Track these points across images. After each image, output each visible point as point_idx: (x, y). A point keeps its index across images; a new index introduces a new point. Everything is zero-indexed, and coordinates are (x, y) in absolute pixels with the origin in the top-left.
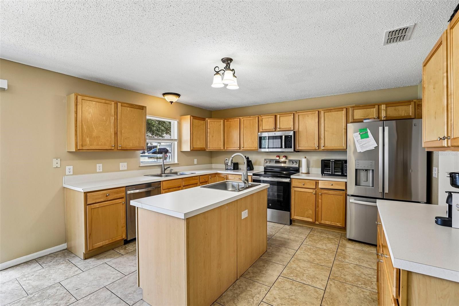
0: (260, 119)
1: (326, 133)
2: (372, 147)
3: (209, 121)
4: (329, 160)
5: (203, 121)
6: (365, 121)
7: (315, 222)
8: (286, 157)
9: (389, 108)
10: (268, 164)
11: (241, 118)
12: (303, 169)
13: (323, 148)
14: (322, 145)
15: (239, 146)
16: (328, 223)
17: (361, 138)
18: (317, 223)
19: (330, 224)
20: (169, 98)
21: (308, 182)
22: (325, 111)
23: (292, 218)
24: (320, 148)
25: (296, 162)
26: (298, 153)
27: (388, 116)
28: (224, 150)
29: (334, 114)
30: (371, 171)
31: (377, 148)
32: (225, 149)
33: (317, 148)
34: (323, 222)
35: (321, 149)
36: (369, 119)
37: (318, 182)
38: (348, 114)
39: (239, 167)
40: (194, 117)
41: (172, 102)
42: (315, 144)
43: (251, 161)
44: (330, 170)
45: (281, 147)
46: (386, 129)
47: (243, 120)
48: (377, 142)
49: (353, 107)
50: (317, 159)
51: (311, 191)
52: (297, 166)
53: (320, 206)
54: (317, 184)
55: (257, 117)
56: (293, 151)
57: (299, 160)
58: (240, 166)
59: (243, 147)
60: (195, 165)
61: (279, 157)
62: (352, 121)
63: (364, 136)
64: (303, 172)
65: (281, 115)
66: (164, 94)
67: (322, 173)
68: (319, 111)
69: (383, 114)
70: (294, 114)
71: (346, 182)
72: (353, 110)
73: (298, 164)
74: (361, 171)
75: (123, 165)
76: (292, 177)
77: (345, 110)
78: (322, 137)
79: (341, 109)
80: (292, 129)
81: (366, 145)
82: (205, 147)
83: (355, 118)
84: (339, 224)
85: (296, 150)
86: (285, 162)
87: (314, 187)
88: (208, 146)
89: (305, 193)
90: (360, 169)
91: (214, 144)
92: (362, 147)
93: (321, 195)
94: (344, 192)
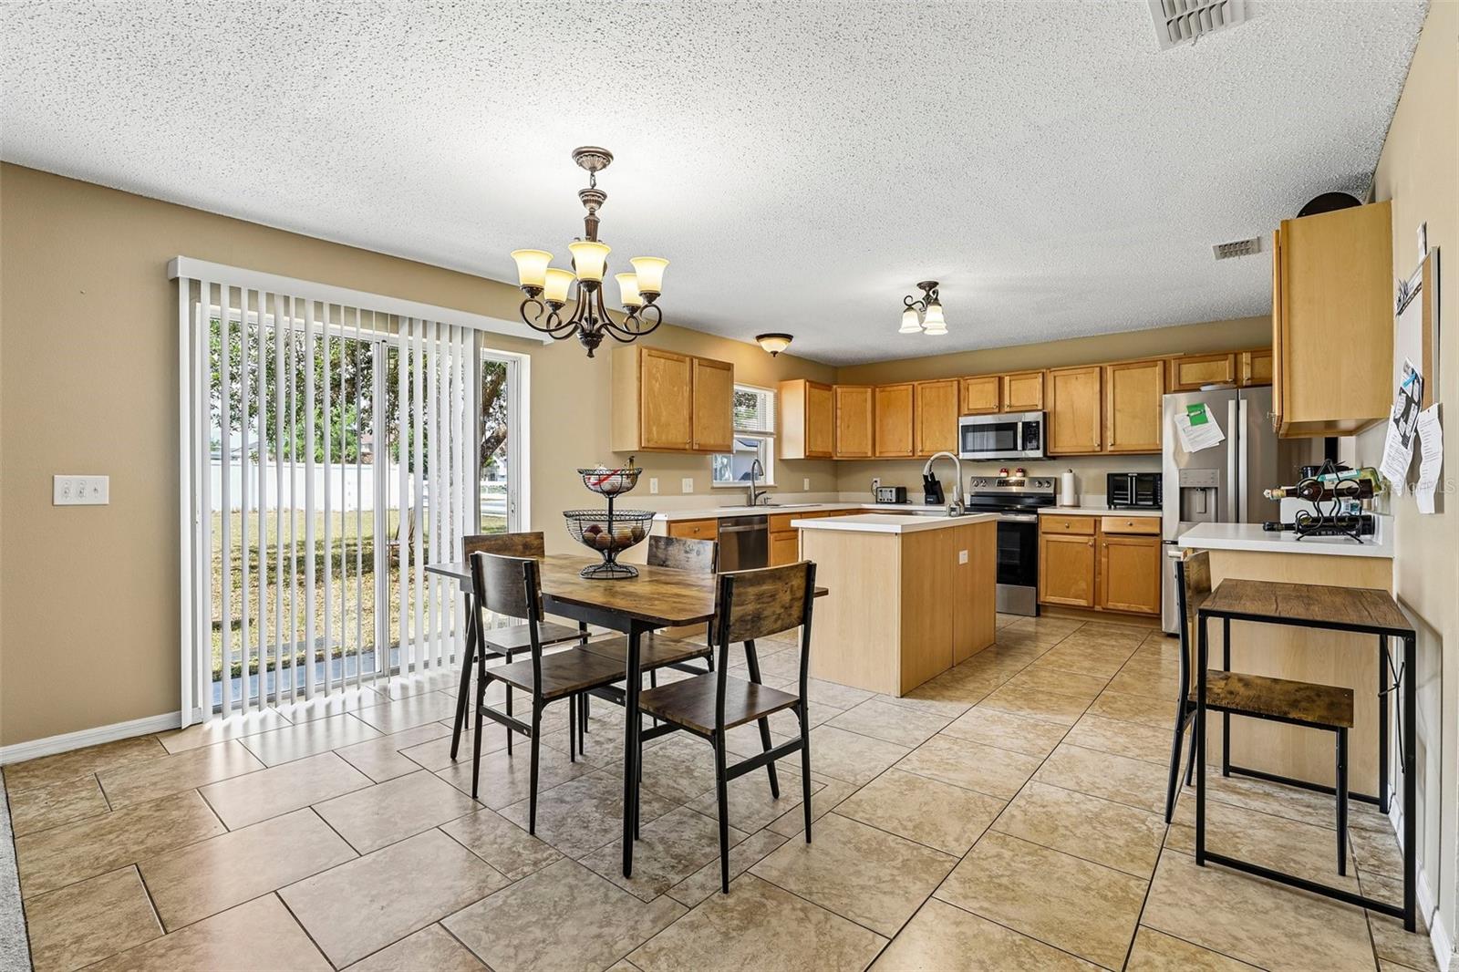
0: (962, 386)
1: (1118, 415)
2: (1214, 442)
3: (839, 390)
4: (1126, 475)
5: (827, 392)
6: (1203, 388)
7: (1093, 607)
8: (1023, 471)
9: (1257, 361)
10: (980, 489)
11: (916, 383)
12: (1066, 497)
13: (1112, 448)
14: (1110, 441)
15: (911, 448)
16: (1122, 606)
17: (1192, 425)
18: (1098, 608)
19: (1126, 609)
20: (770, 345)
21: (1078, 521)
22: (1116, 368)
23: (1042, 600)
24: (1104, 449)
25: (1048, 482)
26: (1053, 461)
27: (1256, 376)
28: (873, 458)
29: (1136, 373)
30: (1213, 491)
31: (1224, 443)
32: (878, 454)
33: (1098, 449)
34: (1111, 605)
35: (1106, 450)
36: (1212, 384)
37: (1101, 521)
38: (1167, 372)
39: (908, 499)
40: (813, 384)
41: (775, 353)
42: (1092, 439)
43: (938, 482)
44: (1127, 495)
45: (1015, 448)
46: (1243, 404)
47: (922, 388)
48: (1225, 431)
49: (1180, 358)
50: (1096, 474)
51: (1084, 539)
52: (1051, 490)
53: (1104, 572)
54: (1098, 524)
55: (956, 382)
56: (1041, 455)
57: (1056, 479)
58: (910, 496)
59: (922, 451)
60: (806, 491)
61: (1007, 472)
62: (1177, 389)
63: (1198, 419)
64: (1065, 504)
65: (1014, 377)
66: (760, 337)
67: (1108, 503)
68: (1101, 368)
69: (1246, 373)
70: (1043, 374)
71: (1161, 518)
72: (1179, 365)
73: (1053, 486)
74: (1193, 492)
75: (687, 484)
76: (1040, 511)
77: (1161, 363)
78: (1110, 423)
79: (1153, 363)
80: (1040, 407)
81: (1201, 437)
82: (831, 450)
83: (1183, 382)
84: (1146, 609)
85: (1049, 454)
86: (1021, 484)
87: (1092, 531)
88: (839, 450)
89: (1070, 544)
90: (1190, 488)
91: (851, 444)
92: (1193, 441)
93: (1107, 547)
94: (1158, 539)
